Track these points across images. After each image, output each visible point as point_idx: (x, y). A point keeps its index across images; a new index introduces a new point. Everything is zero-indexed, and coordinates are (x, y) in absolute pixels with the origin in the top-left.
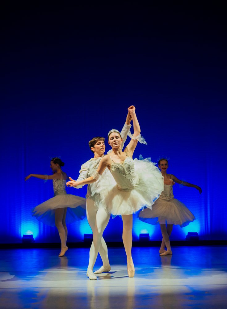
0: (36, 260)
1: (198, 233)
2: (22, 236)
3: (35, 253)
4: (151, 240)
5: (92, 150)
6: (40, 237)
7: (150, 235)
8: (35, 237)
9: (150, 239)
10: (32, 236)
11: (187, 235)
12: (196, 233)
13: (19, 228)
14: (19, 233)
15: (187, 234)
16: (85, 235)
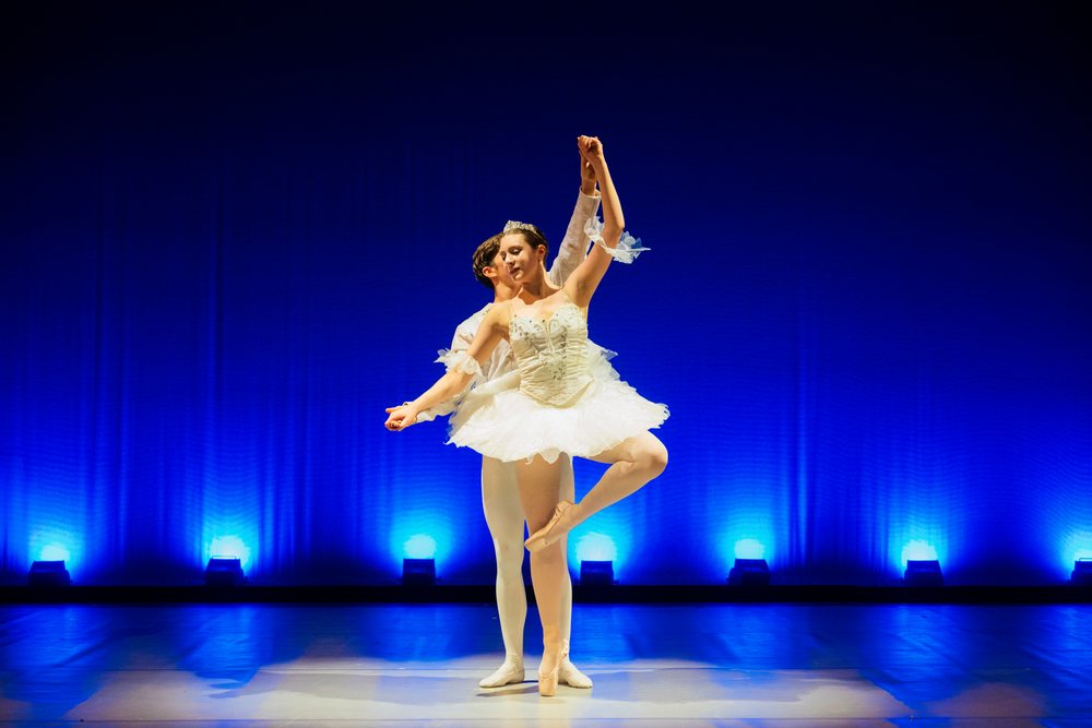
1: (768, 561)
2: (206, 562)
3: (246, 616)
4: (617, 582)
5: (487, 274)
6: (262, 569)
7: (616, 568)
8: (246, 564)
9: (616, 577)
10: (237, 563)
11: (732, 569)
12: (761, 563)
13: (197, 538)
14: (197, 553)
15: (732, 565)
16: (409, 563)
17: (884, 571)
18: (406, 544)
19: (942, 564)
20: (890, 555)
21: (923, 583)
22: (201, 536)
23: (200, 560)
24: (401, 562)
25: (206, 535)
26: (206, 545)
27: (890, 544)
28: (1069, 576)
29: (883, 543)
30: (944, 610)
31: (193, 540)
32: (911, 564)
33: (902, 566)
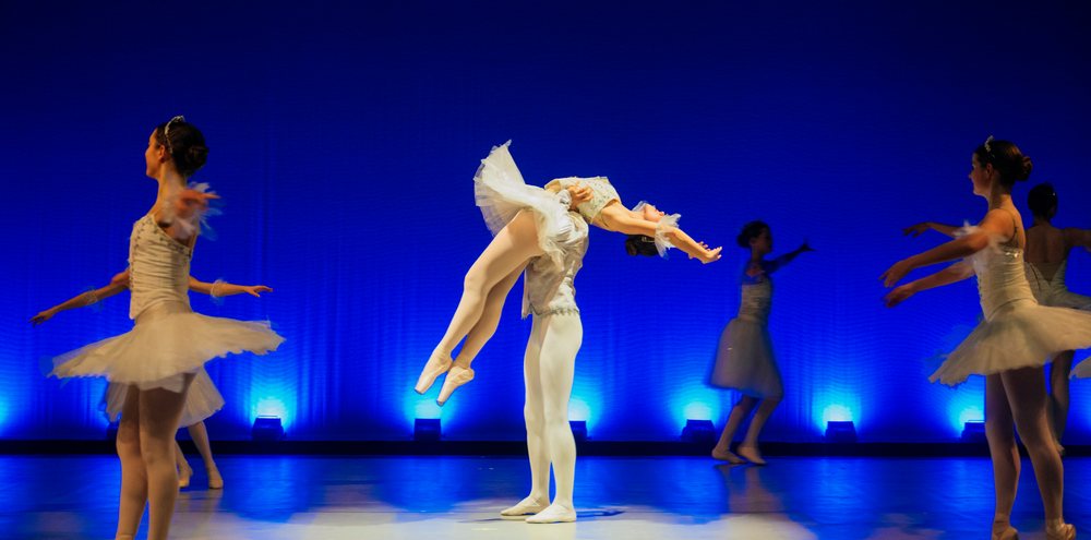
0: (288, 484)
1: (713, 422)
2: (253, 421)
3: (285, 466)
4: (590, 438)
6: (300, 427)
8: (286, 423)
9: (588, 435)
10: (278, 421)
11: (685, 429)
12: (708, 423)
13: (245, 401)
14: (246, 414)
15: (683, 425)
16: (419, 422)
17: (808, 430)
18: (417, 407)
19: (856, 423)
20: (813, 415)
21: (841, 440)
22: (249, 401)
23: (248, 419)
24: (413, 423)
25: (253, 400)
26: (253, 407)
27: (813, 407)
28: (960, 436)
29: (808, 410)
30: (858, 464)
31: (243, 403)
32: (831, 424)
33: (823, 426)
